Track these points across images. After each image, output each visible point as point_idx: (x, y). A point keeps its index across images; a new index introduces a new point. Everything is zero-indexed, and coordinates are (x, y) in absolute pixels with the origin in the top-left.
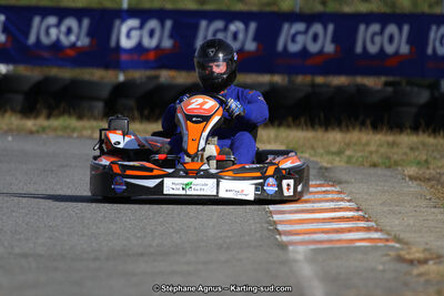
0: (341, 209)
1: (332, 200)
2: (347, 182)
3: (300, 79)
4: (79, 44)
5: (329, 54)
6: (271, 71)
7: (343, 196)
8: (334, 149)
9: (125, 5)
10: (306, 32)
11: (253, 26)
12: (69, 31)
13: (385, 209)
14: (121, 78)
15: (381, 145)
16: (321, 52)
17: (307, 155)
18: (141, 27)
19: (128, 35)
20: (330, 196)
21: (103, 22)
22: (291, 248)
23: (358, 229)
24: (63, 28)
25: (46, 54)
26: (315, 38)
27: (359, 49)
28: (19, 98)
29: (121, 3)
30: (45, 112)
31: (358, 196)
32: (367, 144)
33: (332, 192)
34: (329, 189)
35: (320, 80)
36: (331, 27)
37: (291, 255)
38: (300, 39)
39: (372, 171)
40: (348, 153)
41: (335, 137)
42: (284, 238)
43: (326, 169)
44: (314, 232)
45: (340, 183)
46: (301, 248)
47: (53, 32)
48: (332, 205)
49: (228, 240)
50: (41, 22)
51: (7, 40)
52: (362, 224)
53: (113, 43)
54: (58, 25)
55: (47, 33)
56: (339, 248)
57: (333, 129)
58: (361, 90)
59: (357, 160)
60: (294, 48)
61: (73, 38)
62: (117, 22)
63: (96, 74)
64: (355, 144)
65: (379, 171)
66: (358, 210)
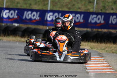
0: (103, 64)
1: (101, 61)
2: (105, 57)
3: (94, 30)
4: (36, 19)
5: (102, 23)
6: (87, 28)
7: (104, 60)
8: (103, 48)
9: (49, 9)
10: (96, 17)
11: (82, 15)
12: (34, 15)
13: (115, 64)
14: (48, 28)
15: (115, 48)
16: (100, 23)
17: (95, 50)
18: (53, 15)
19: (50, 17)
20: (101, 60)
21: (43, 13)
22: (90, 73)
23: (108, 69)
24: (32, 15)
25: (28, 21)
26: (99, 19)
27: (110, 22)
28: (21, 33)
29: (48, 8)
30: (27, 36)
31: (108, 60)
32: (112, 47)
33: (102, 59)
34: (101, 58)
35: (100, 30)
36: (103, 16)
37: (90, 75)
38: (95, 19)
39: (112, 54)
40: (106, 49)
41: (103, 45)
42: (88, 71)
43: (100, 53)
44: (96, 69)
45: (104, 57)
46: (92, 73)
47: (30, 15)
48: (101, 62)
49: (73, 71)
50: (27, 13)
51: (18, 17)
52: (109, 68)
53: (45, 19)
54: (31, 14)
55: (28, 16)
56: (102, 74)
57: (103, 43)
58: (111, 33)
59: (109, 51)
60: (93, 22)
61: (35, 17)
62: (47, 13)
63: (41, 27)
64: (108, 47)
65: (114, 54)
66: (108, 64)
